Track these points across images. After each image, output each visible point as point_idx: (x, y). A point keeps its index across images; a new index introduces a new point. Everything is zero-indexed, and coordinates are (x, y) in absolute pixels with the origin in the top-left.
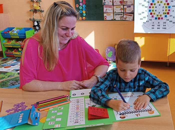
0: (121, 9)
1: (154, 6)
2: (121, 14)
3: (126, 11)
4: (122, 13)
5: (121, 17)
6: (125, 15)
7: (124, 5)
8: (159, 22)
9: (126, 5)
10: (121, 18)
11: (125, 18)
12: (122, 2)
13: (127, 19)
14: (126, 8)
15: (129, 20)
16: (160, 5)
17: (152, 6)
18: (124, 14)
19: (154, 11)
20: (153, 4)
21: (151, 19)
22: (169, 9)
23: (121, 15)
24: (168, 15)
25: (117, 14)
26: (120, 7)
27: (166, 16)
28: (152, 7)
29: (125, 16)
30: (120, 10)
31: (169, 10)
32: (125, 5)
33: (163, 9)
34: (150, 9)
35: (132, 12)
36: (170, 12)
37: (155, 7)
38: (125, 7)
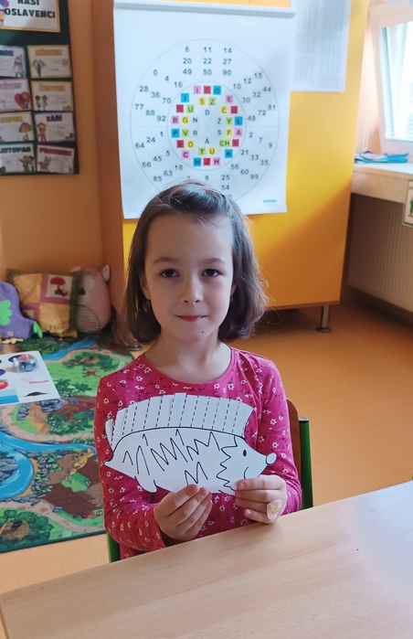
0: (24, 127)
1: (190, 114)
2: (26, 146)
3: (43, 136)
4: (27, 142)
5: (26, 161)
6: (42, 150)
7: (33, 113)
8: (207, 173)
9: (45, 112)
10: (28, 162)
11: (45, 165)
12: (25, 97)
13: (51, 168)
14: (45, 121)
15: (59, 171)
16: (207, 112)
17: (180, 115)
18: (39, 147)
19: (191, 133)
20: (185, 109)
21: (180, 163)
22: (239, 127)
23: (24, 150)
24: (235, 150)
25: (10, 149)
26: (17, 119)
27: (228, 154)
28: (180, 120)
29: (41, 157)
30: (21, 130)
31: (239, 133)
32: (39, 112)
33: (219, 127)
34: (175, 126)
35: (67, 138)
36: (240, 139)
37: (190, 120)
38: (40, 118)
